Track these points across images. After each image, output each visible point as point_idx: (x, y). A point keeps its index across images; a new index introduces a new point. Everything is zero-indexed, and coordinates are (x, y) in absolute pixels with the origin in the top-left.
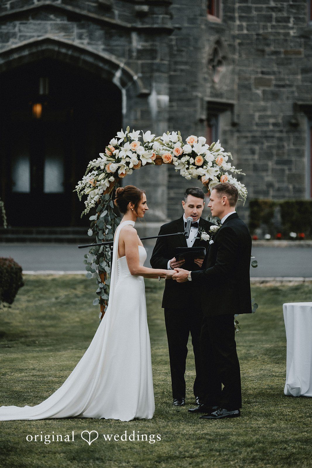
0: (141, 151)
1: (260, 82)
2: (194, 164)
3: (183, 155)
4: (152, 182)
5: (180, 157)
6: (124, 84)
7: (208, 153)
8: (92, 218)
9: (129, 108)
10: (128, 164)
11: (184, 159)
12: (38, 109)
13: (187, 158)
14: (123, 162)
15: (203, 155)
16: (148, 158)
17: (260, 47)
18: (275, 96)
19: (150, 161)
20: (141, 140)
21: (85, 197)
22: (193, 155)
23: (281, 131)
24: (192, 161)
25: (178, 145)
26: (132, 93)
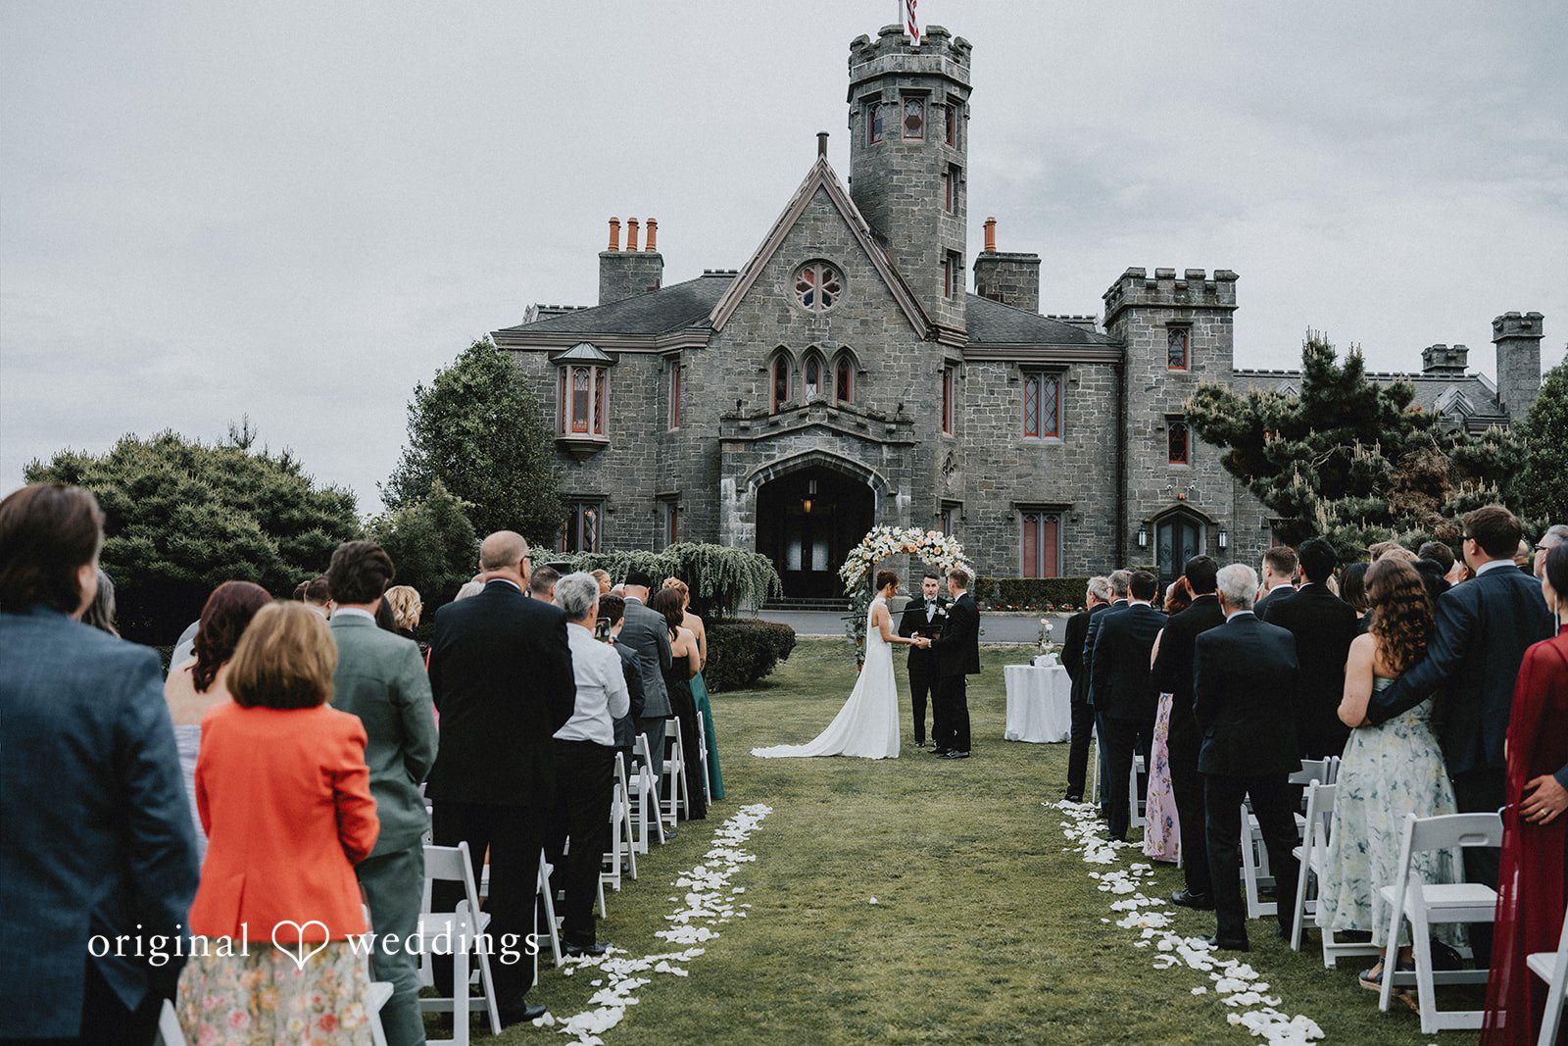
0: (891, 542)
1: (983, 485)
2: (933, 553)
3: (925, 546)
4: (898, 564)
5: (922, 548)
6: (876, 486)
7: (944, 544)
8: (851, 596)
9: (880, 506)
10: (881, 552)
11: (925, 550)
12: (808, 504)
13: (928, 548)
14: (877, 551)
15: (941, 547)
16: (896, 548)
17: (984, 458)
18: (996, 496)
19: (899, 551)
20: (891, 533)
21: (846, 579)
22: (933, 546)
23: (1001, 524)
24: (931, 551)
25: (922, 537)
26: (882, 494)
